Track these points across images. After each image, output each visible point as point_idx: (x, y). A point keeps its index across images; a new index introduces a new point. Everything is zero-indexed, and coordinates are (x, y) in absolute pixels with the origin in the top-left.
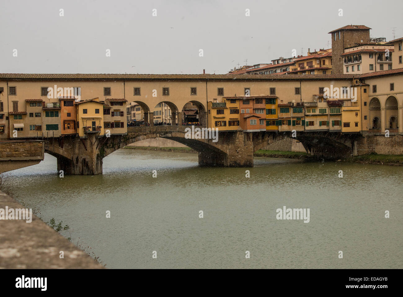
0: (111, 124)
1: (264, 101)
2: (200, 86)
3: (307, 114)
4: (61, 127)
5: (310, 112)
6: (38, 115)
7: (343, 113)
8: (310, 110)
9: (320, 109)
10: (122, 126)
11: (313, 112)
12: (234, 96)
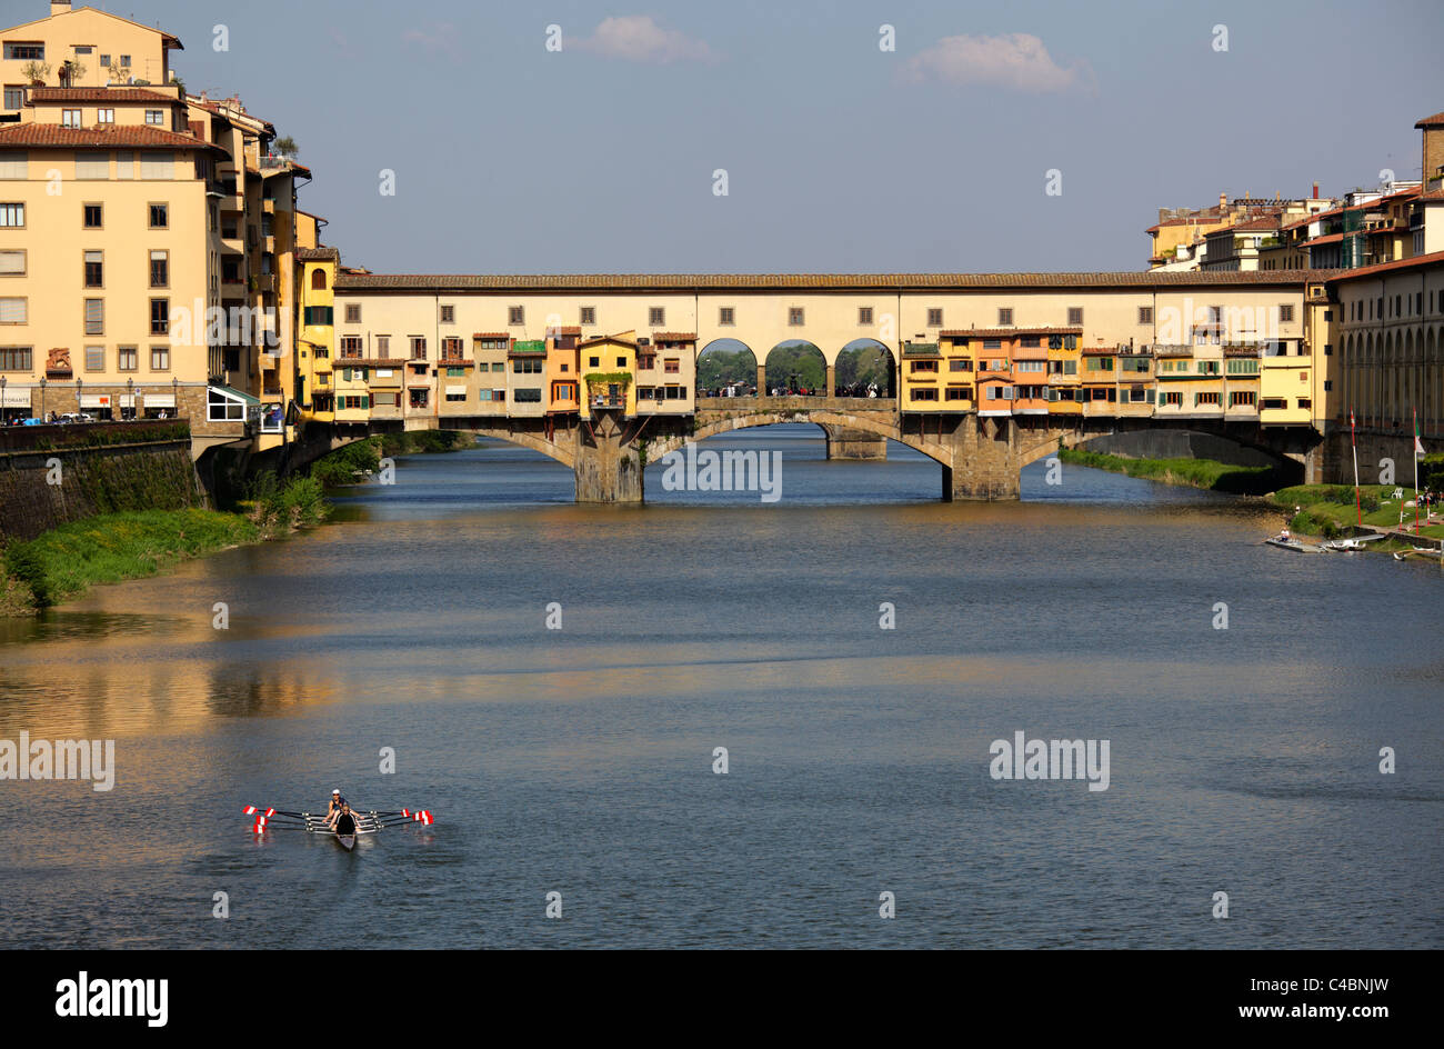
0: (656, 391)
1: (1045, 342)
2: (882, 305)
3: (1161, 373)
4: (546, 394)
5: (1171, 369)
6: (498, 366)
7: (1264, 373)
8: (1171, 364)
9: (1200, 364)
10: (684, 396)
11: (1179, 369)
12: (970, 328)
